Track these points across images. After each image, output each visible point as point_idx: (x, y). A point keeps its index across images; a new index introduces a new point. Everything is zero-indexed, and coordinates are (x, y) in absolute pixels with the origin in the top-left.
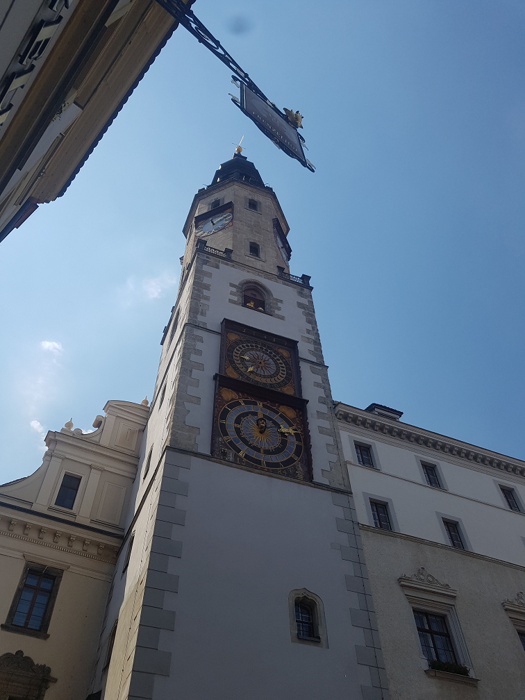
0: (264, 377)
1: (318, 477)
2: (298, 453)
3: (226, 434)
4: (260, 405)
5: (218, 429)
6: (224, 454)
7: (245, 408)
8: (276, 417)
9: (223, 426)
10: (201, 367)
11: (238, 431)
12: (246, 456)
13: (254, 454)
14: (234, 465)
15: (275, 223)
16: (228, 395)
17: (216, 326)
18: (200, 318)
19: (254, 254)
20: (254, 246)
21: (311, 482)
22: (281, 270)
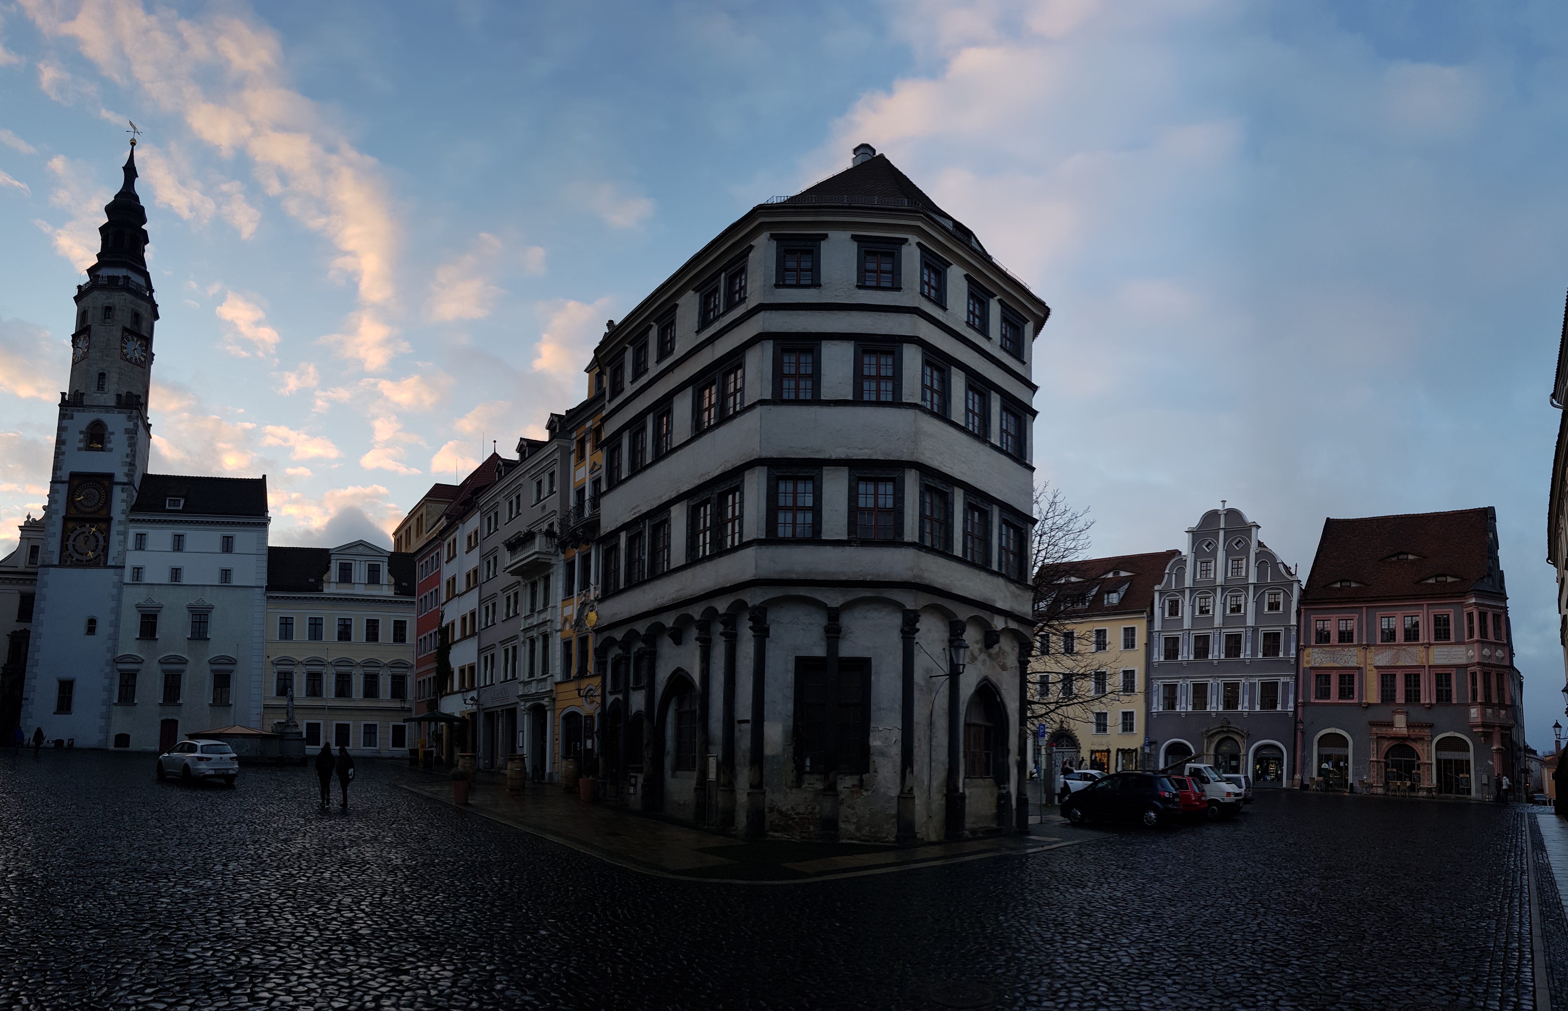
0: (91, 507)
1: (109, 563)
2: (103, 551)
3: (68, 550)
4: (88, 525)
5: (64, 547)
6: (66, 561)
7: (79, 530)
8: (95, 531)
9: (67, 545)
10: (56, 512)
11: (74, 546)
12: (77, 560)
13: (80, 557)
14: (70, 566)
15: (125, 329)
16: (70, 525)
17: (66, 478)
18: (59, 473)
19: (101, 387)
20: (102, 376)
21: (106, 566)
22: (119, 396)
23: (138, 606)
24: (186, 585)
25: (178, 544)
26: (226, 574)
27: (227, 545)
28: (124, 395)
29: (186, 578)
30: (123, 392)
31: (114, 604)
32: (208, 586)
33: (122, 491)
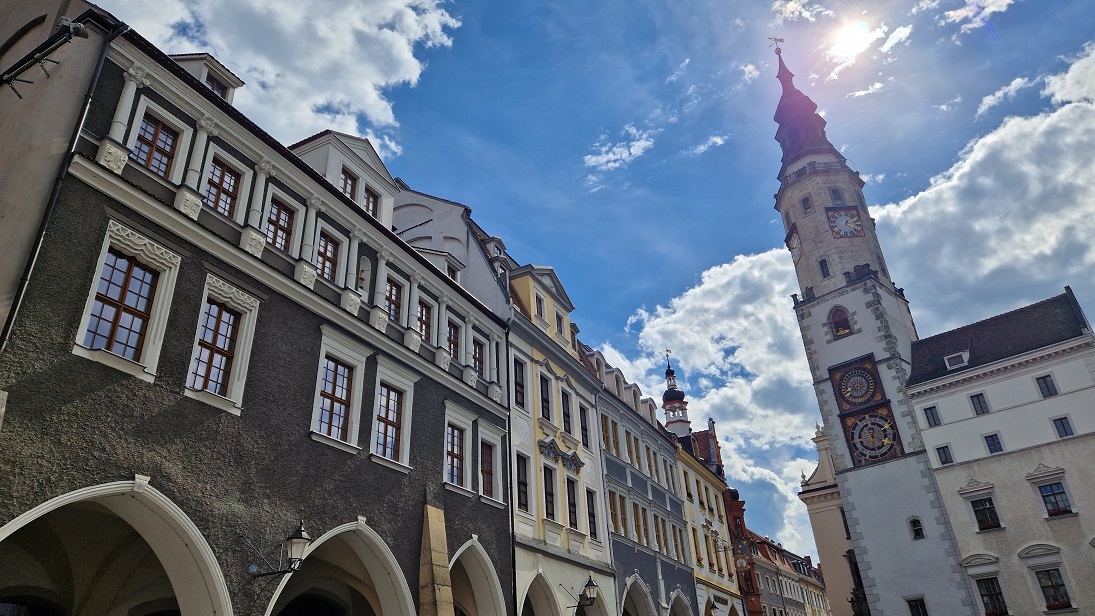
0: (863, 396)
1: (907, 450)
2: (894, 439)
3: (857, 449)
4: (867, 417)
5: (852, 448)
6: (860, 461)
7: (861, 425)
8: (878, 420)
9: (854, 444)
10: (831, 412)
11: (861, 442)
12: (870, 457)
13: (873, 453)
14: (866, 465)
15: (828, 210)
16: (850, 422)
17: (826, 375)
18: (818, 373)
19: (826, 274)
20: (823, 264)
21: (904, 455)
22: (847, 274)
23: (962, 493)
24: (1012, 452)
25: (980, 404)
26: (1062, 425)
27: (1047, 388)
28: (851, 270)
29: (1008, 445)
30: (850, 268)
31: (931, 496)
32: (1043, 445)
33: (889, 368)
